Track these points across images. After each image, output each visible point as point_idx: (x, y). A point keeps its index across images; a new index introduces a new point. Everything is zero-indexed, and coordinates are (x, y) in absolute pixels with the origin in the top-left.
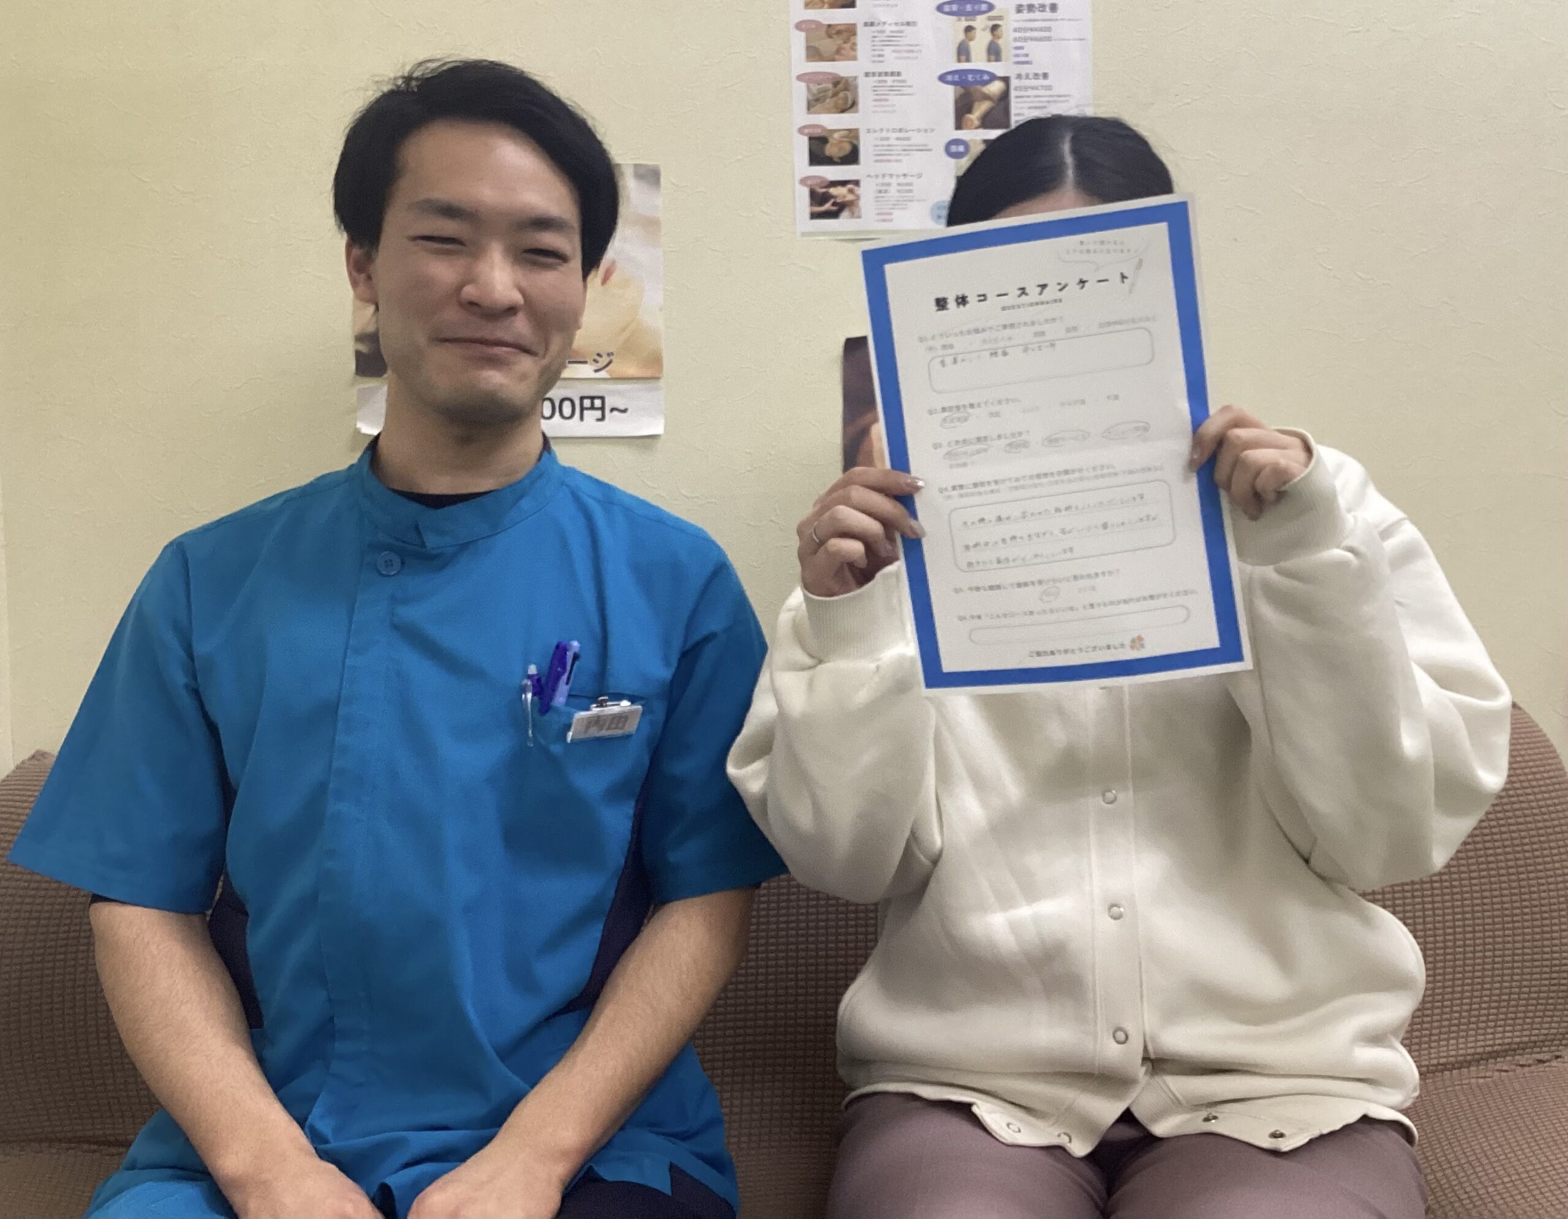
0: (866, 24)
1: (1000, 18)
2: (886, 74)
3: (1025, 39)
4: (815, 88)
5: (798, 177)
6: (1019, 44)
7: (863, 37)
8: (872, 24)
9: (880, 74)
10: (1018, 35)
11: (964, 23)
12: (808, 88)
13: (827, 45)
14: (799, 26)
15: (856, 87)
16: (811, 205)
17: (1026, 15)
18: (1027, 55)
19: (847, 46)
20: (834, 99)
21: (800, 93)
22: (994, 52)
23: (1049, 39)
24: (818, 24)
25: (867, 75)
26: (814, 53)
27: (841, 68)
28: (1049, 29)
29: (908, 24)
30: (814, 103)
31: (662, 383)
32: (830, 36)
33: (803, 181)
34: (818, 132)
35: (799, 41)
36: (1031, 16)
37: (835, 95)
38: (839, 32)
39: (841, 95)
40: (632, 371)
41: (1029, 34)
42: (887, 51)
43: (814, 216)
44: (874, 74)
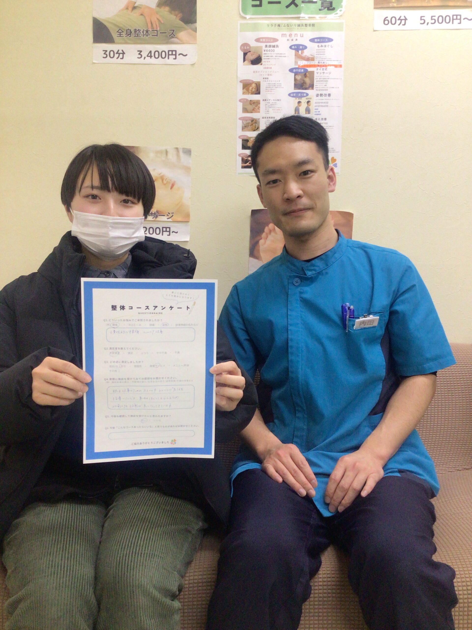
0: (263, 100)
1: (311, 98)
2: (270, 118)
3: (319, 106)
4: (245, 122)
5: (238, 153)
6: (316, 108)
7: (262, 105)
8: (266, 100)
9: (268, 118)
10: (316, 104)
12: (243, 122)
13: (250, 107)
14: (240, 101)
15: (259, 122)
16: (242, 163)
17: (319, 97)
18: (319, 112)
19: (257, 108)
20: (252, 126)
21: (240, 124)
22: (308, 110)
23: (327, 106)
24: (247, 100)
25: (263, 118)
26: (245, 110)
27: (254, 115)
28: (327, 103)
29: (278, 100)
30: (244, 128)
31: (189, 223)
32: (251, 104)
34: (245, 138)
35: (240, 106)
36: (321, 98)
37: (252, 125)
38: (254, 103)
39: (254, 125)
40: (180, 219)
41: (320, 104)
42: (271, 110)
43: (243, 167)
44: (265, 118)
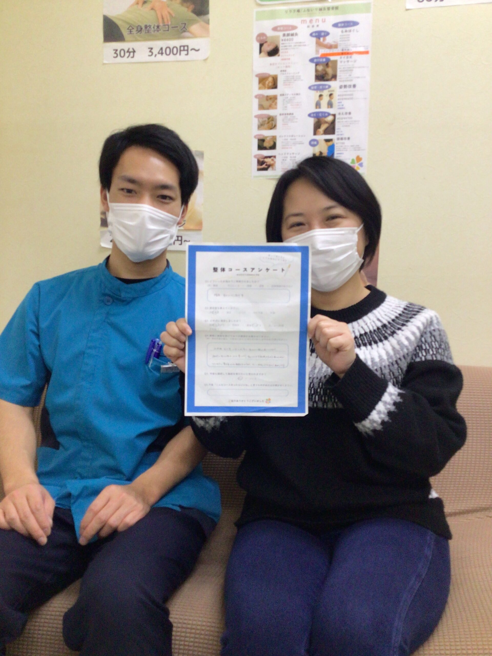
0: (281, 95)
2: (288, 114)
3: (343, 99)
4: (261, 120)
5: (253, 155)
6: (339, 101)
7: (280, 101)
8: (283, 95)
9: (285, 114)
10: (340, 97)
11: (319, 93)
12: (259, 121)
13: (266, 104)
15: (276, 120)
16: (258, 165)
17: (343, 89)
18: (343, 105)
19: (274, 104)
20: (268, 125)
22: (330, 105)
23: (352, 99)
24: (263, 96)
25: (280, 115)
26: (261, 107)
28: (352, 95)
29: (297, 94)
30: (261, 126)
31: (202, 232)
32: (267, 100)
33: (255, 156)
34: (261, 137)
36: (345, 89)
37: (268, 122)
38: (271, 99)
39: (270, 123)
40: (192, 227)
41: (344, 97)
42: (289, 105)
43: (259, 170)
44: (283, 114)
